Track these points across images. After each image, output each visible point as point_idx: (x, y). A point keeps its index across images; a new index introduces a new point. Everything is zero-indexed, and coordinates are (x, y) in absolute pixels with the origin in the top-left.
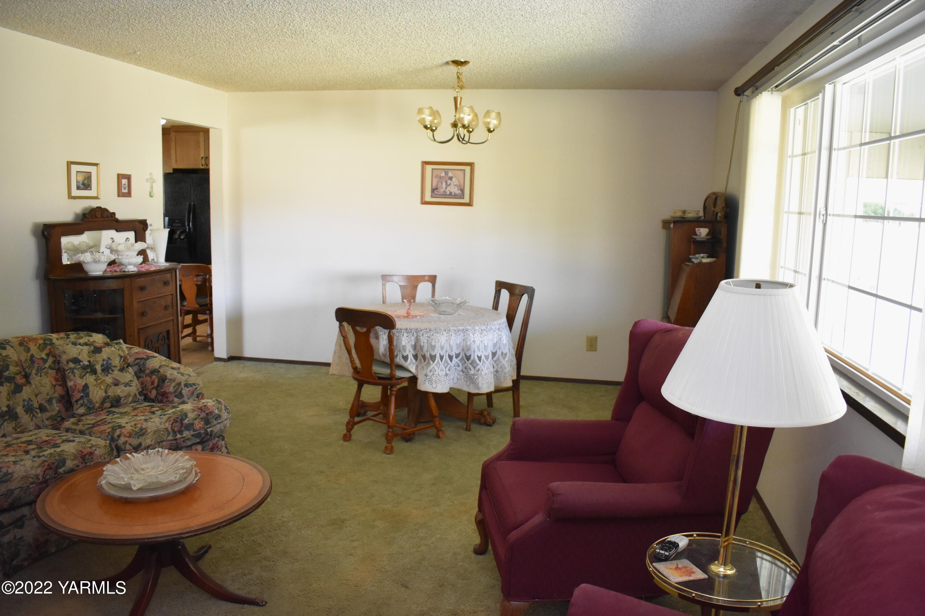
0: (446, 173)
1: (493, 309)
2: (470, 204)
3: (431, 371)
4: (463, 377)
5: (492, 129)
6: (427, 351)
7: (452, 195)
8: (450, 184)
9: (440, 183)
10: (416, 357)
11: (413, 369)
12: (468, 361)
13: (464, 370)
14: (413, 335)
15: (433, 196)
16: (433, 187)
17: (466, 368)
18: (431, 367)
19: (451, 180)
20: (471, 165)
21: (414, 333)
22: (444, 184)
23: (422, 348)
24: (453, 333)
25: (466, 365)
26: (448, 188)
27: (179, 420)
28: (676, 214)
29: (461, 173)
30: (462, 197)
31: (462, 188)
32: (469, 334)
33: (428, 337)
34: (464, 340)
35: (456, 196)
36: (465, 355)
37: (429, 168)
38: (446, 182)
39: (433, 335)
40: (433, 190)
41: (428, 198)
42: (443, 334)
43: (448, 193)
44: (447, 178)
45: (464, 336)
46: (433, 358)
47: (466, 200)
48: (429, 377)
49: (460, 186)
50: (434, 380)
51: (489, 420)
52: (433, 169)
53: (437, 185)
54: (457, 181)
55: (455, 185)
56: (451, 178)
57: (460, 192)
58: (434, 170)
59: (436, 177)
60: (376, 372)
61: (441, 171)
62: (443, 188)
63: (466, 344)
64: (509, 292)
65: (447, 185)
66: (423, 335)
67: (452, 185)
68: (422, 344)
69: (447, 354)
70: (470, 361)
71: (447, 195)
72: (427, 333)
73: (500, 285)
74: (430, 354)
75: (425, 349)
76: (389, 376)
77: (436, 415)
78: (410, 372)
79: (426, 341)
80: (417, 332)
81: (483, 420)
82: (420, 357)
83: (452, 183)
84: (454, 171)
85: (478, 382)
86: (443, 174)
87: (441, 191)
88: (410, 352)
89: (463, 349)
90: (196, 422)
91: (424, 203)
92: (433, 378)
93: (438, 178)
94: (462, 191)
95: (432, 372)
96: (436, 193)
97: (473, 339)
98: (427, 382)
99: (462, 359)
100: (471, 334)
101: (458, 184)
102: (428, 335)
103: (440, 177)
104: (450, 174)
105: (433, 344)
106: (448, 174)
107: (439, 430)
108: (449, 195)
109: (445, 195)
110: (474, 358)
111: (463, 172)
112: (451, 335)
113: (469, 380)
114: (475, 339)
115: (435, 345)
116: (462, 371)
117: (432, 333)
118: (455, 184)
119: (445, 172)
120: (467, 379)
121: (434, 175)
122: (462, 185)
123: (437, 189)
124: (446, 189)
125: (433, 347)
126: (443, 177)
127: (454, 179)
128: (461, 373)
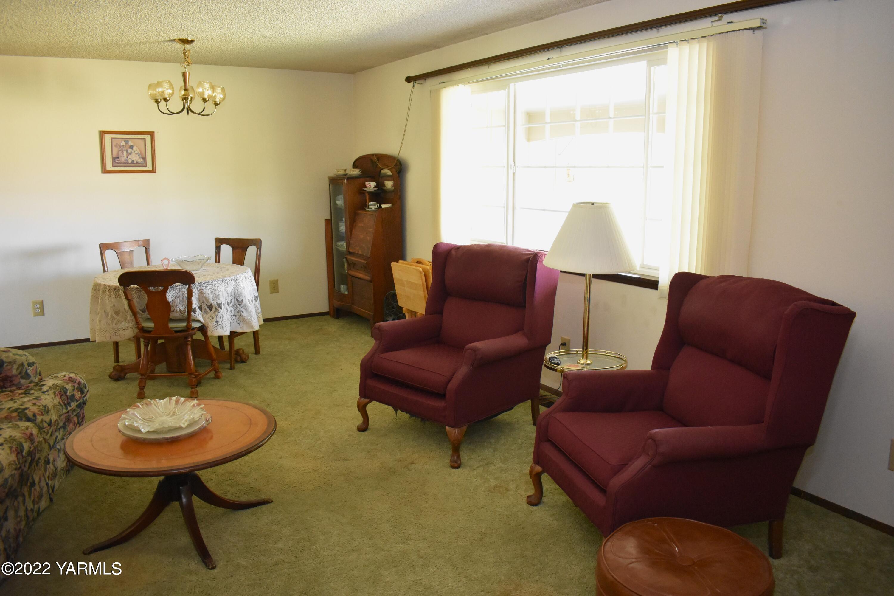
0: (127, 143)
1: (216, 262)
2: (153, 171)
3: (220, 318)
4: (235, 320)
5: (218, 103)
6: (213, 300)
7: (134, 163)
8: (131, 152)
9: (120, 152)
10: (201, 308)
11: (201, 319)
12: (240, 305)
13: (237, 314)
14: (197, 289)
15: (114, 165)
16: (114, 156)
17: (238, 312)
18: (220, 313)
19: (132, 149)
20: (151, 134)
21: (198, 286)
22: (125, 153)
23: (207, 299)
24: (229, 283)
25: (238, 309)
26: (130, 157)
27: (63, 393)
28: (339, 172)
29: (142, 142)
30: (145, 165)
31: (144, 156)
32: (239, 282)
33: (211, 288)
34: (235, 288)
35: (138, 164)
36: (237, 300)
37: (108, 137)
38: (127, 152)
39: (215, 286)
40: (114, 159)
41: (109, 167)
42: (222, 284)
43: (130, 161)
44: (127, 147)
45: (235, 284)
46: (220, 306)
47: (149, 167)
48: (220, 323)
49: (141, 153)
50: (224, 325)
51: (244, 357)
52: (112, 138)
53: (118, 154)
54: (138, 150)
55: (136, 154)
56: (131, 147)
57: (142, 160)
58: (113, 140)
59: (116, 146)
60: (171, 327)
61: (120, 140)
62: (124, 157)
63: (238, 291)
64: (231, 246)
65: (128, 154)
66: (206, 287)
67: (133, 154)
68: (207, 295)
69: (226, 302)
70: (242, 306)
71: (128, 163)
72: (209, 285)
73: (220, 242)
74: (217, 303)
75: (211, 299)
76: (186, 329)
77: (216, 358)
78: (199, 321)
79: (210, 292)
80: (200, 286)
81: (239, 359)
82: (205, 307)
83: (133, 152)
84: (135, 140)
85: (251, 322)
86: (123, 143)
87: (123, 160)
88: (196, 304)
89: (235, 295)
90: (75, 393)
91: (104, 171)
92: (224, 323)
93: (118, 147)
94: (144, 159)
95: (222, 318)
96: (117, 162)
97: (242, 286)
98: (218, 327)
99: (235, 304)
100: (240, 282)
101: (139, 152)
102: (211, 286)
103: (120, 146)
104: (130, 143)
105: (217, 294)
106: (128, 143)
107: (216, 371)
108: (131, 163)
109: (126, 164)
110: (246, 302)
111: (143, 140)
112: (228, 285)
113: (242, 322)
114: (244, 286)
115: (219, 295)
116: (235, 315)
117: (213, 285)
118: (136, 152)
119: (124, 141)
120: (240, 321)
121: (114, 144)
122: (144, 152)
123: (118, 158)
124: (127, 157)
125: (218, 297)
126: (123, 146)
127: (135, 148)
128: (233, 316)
